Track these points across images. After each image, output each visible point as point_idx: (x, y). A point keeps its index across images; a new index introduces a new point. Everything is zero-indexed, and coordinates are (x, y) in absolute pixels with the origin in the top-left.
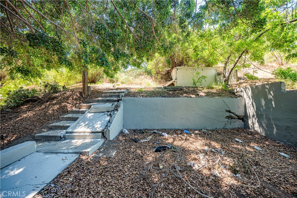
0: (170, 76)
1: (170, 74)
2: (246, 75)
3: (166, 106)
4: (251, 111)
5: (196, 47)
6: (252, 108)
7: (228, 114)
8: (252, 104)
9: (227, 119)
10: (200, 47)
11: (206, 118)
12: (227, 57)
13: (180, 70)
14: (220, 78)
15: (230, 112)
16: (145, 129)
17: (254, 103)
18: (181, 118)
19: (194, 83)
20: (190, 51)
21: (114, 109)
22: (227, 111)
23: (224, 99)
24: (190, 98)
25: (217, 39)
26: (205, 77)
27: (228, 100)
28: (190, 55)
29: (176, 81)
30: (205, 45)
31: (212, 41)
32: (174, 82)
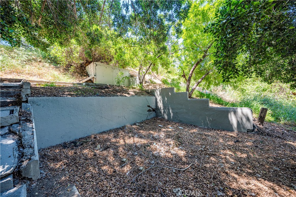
0: (85, 71)
1: (85, 68)
2: (150, 80)
3: (104, 106)
6: (160, 102)
7: (148, 108)
8: (160, 100)
9: (148, 112)
11: (136, 113)
13: (100, 66)
14: (132, 80)
16: (80, 139)
18: (119, 117)
19: (118, 83)
21: (20, 120)
22: (148, 106)
24: (125, 97)
29: (95, 77)
32: (93, 78)
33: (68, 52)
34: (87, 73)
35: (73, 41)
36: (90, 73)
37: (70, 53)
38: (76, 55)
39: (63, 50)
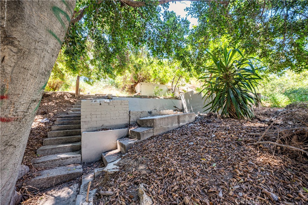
0: (134, 90)
1: (134, 88)
4: (185, 106)
5: (155, 70)
6: (185, 104)
7: (175, 109)
10: (158, 71)
12: (173, 78)
13: (143, 85)
15: (175, 107)
17: (185, 102)
19: (156, 94)
20: (151, 72)
22: (174, 107)
23: (172, 100)
25: (167, 68)
26: (162, 90)
27: (175, 101)
28: (151, 74)
29: (140, 93)
30: (161, 70)
31: (164, 68)
32: (139, 94)
33: (124, 78)
34: (136, 91)
35: (127, 71)
36: (137, 91)
37: (125, 79)
38: (128, 79)
39: (121, 78)
